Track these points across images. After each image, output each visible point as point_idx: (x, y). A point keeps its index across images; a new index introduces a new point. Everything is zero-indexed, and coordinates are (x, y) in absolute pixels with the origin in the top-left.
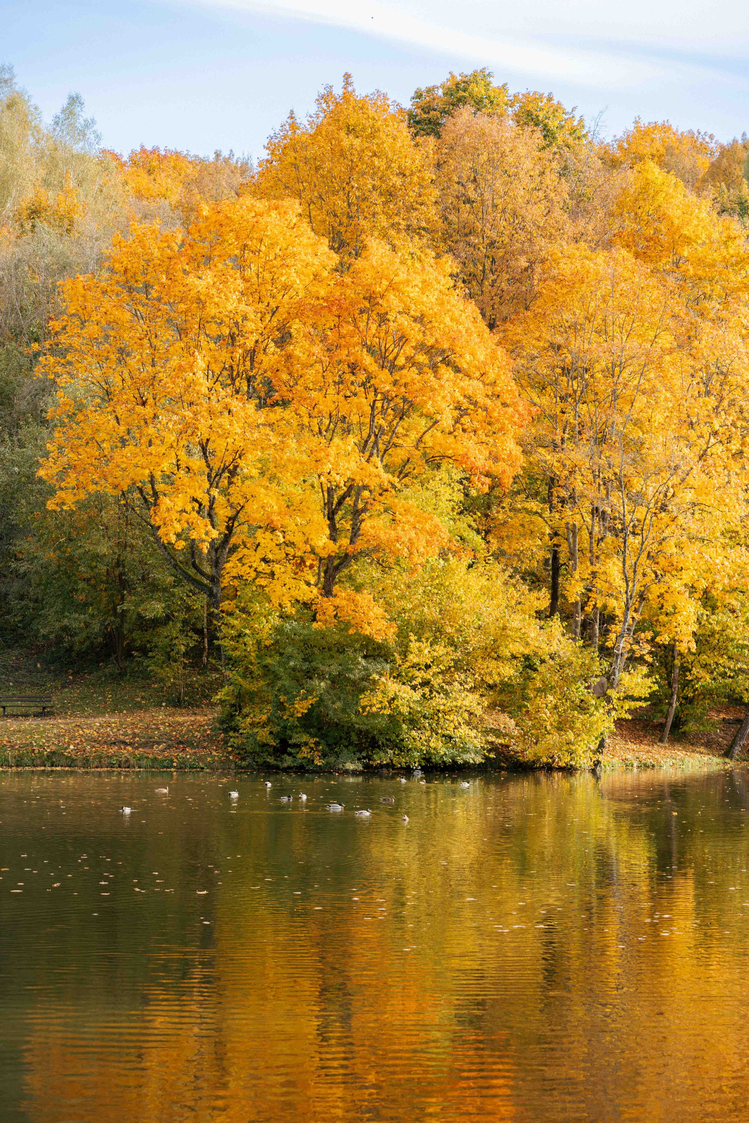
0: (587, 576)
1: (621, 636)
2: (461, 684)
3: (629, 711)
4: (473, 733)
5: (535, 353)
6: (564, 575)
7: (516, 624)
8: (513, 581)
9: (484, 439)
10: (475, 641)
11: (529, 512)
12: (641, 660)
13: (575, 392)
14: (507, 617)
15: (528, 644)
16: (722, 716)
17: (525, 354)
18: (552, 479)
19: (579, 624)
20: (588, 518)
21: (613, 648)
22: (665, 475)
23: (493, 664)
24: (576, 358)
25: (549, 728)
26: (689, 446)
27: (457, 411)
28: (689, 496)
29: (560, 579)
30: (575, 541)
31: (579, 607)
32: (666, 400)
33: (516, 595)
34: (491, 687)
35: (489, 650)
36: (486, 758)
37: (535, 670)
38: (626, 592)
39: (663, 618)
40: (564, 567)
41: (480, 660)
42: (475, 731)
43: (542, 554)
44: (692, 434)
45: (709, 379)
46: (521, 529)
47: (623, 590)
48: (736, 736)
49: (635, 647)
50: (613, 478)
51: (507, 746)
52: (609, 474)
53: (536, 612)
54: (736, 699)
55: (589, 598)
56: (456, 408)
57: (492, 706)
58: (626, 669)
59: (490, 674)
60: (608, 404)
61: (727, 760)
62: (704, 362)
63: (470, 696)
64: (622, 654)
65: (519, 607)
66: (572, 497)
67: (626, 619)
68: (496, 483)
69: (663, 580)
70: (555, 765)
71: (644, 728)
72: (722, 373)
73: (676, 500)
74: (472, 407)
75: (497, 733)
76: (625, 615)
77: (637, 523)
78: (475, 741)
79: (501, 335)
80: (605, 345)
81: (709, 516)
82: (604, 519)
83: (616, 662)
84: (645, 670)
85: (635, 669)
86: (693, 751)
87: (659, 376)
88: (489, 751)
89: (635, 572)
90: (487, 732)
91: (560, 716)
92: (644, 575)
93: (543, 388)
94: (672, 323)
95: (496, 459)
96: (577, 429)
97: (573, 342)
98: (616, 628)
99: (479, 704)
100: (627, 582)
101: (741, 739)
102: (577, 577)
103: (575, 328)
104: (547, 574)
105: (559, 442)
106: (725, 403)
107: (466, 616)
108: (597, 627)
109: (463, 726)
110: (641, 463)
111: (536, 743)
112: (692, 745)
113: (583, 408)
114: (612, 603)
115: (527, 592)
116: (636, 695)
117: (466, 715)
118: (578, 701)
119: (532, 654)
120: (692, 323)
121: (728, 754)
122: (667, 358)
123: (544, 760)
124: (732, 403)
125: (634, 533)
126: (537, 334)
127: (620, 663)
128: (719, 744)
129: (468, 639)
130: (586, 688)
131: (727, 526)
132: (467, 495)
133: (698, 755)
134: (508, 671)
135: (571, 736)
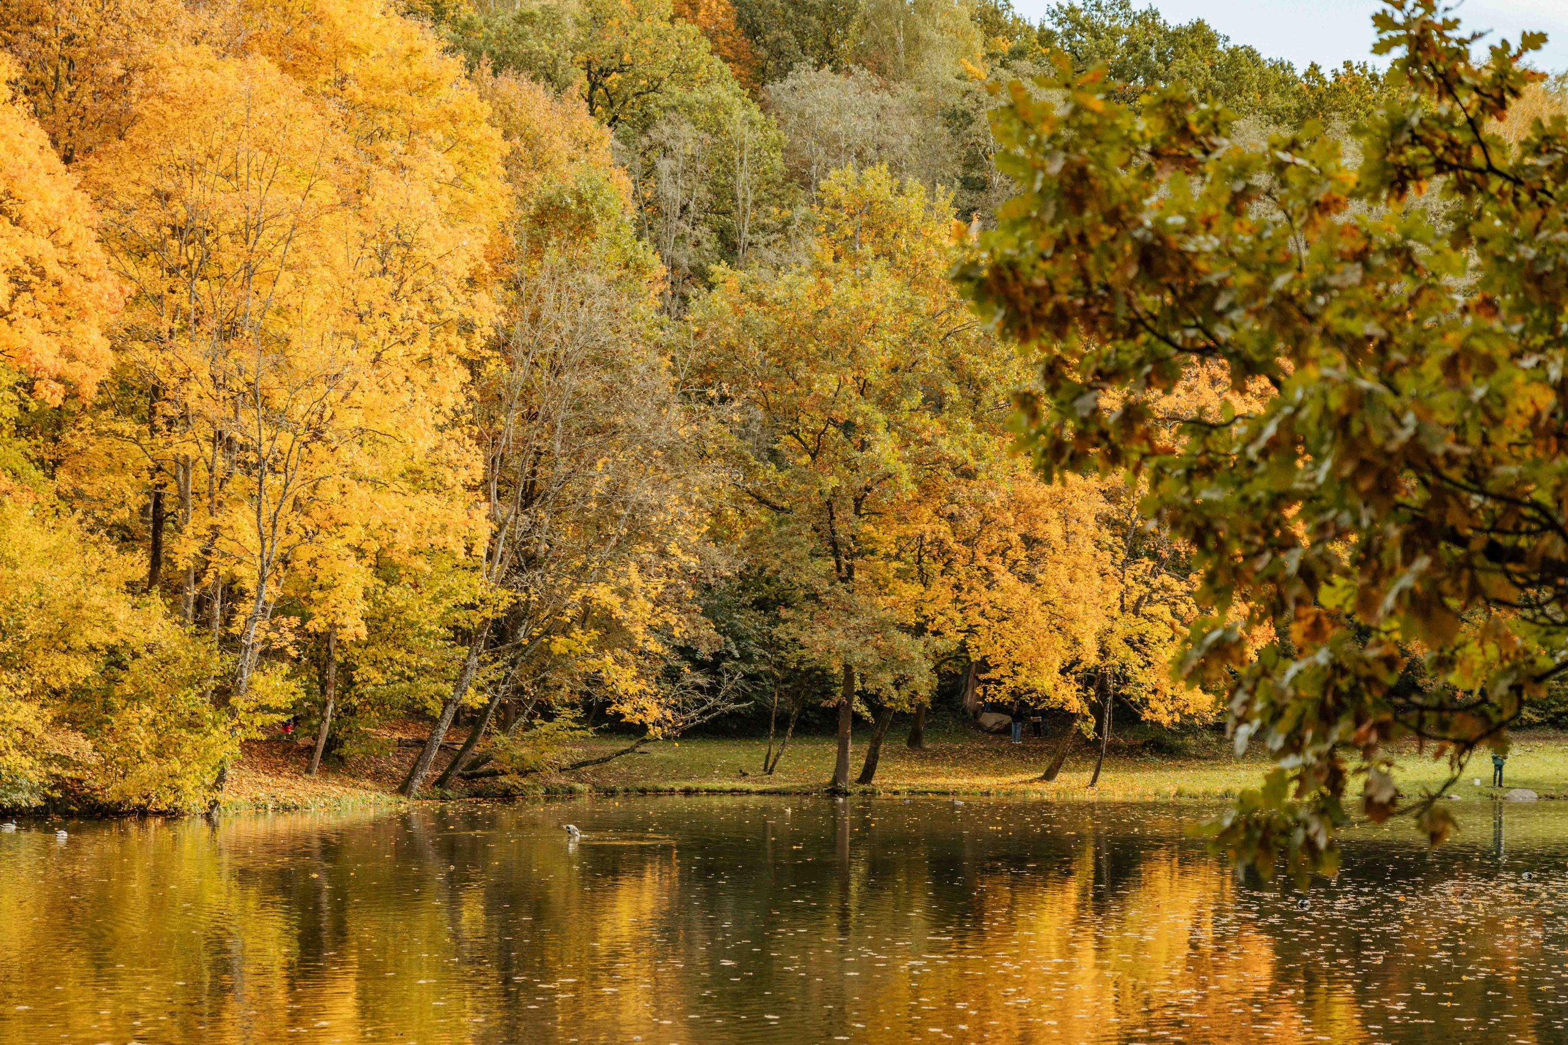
0: (204, 532)
1: (253, 619)
2: (11, 689)
3: (263, 728)
4: (27, 762)
5: (132, 203)
6: (171, 531)
7: (96, 601)
8: (95, 538)
9: (53, 326)
10: (33, 625)
11: (118, 435)
12: (280, 654)
13: (191, 262)
14: (84, 591)
15: (113, 630)
16: (398, 735)
17: (116, 203)
18: (155, 389)
19: (192, 601)
20: (208, 449)
21: (240, 637)
22: (321, 388)
23: (60, 660)
24: (193, 212)
25: (143, 753)
26: (357, 346)
27: (13, 285)
28: (355, 419)
29: (164, 536)
30: (187, 480)
31: (192, 577)
32: (323, 280)
33: (100, 558)
34: (56, 693)
35: (54, 639)
36: (48, 799)
37: (125, 668)
38: (261, 556)
39: (316, 595)
40: (171, 518)
41: (41, 654)
42: (31, 758)
43: (137, 500)
44: (362, 330)
45: (386, 252)
46: (107, 460)
47: (257, 553)
48: (416, 765)
49: (273, 635)
50: (245, 389)
51: (80, 781)
52: (238, 384)
53: (127, 584)
54: (417, 712)
55: (208, 562)
56: (11, 280)
57: (58, 721)
58: (259, 666)
59: (57, 674)
60: (239, 283)
61: (403, 798)
62: (379, 226)
63: (25, 706)
64: (253, 646)
65: (102, 576)
66: (184, 416)
67: (259, 595)
68: (72, 394)
69: (315, 538)
70: (151, 808)
71: (284, 752)
72: (405, 244)
73: (337, 425)
74: (37, 279)
75: (64, 761)
76: (259, 588)
77: (279, 456)
78: (31, 774)
79: (81, 174)
80: (236, 195)
81: (384, 449)
82: (230, 450)
83: (245, 657)
84: (286, 667)
85: (272, 666)
86: (354, 786)
87: (314, 245)
88: (52, 789)
89: (274, 526)
90: (48, 760)
91: (160, 736)
92: (288, 531)
93: (144, 256)
94: (333, 169)
95: (72, 357)
96: (193, 316)
97: (188, 190)
98: (246, 608)
99: (37, 718)
100: (262, 540)
101: (423, 767)
102: (189, 533)
103: (193, 169)
104: (144, 530)
105: (165, 334)
106: (408, 287)
107: (21, 589)
108: (217, 606)
109: (12, 752)
110: (288, 370)
111: (123, 776)
112: (354, 777)
113: (202, 287)
114: (241, 571)
115: (114, 554)
116: (272, 704)
117: (18, 736)
118: (187, 716)
119: (120, 644)
120: (361, 171)
121: (404, 789)
122: (326, 218)
123: (136, 800)
124: (418, 288)
125: (273, 470)
126: (135, 176)
127: (252, 657)
128: (392, 776)
129: (24, 622)
130: (199, 695)
131: (408, 463)
132: (24, 409)
133: (361, 792)
134: (84, 670)
135: (177, 766)
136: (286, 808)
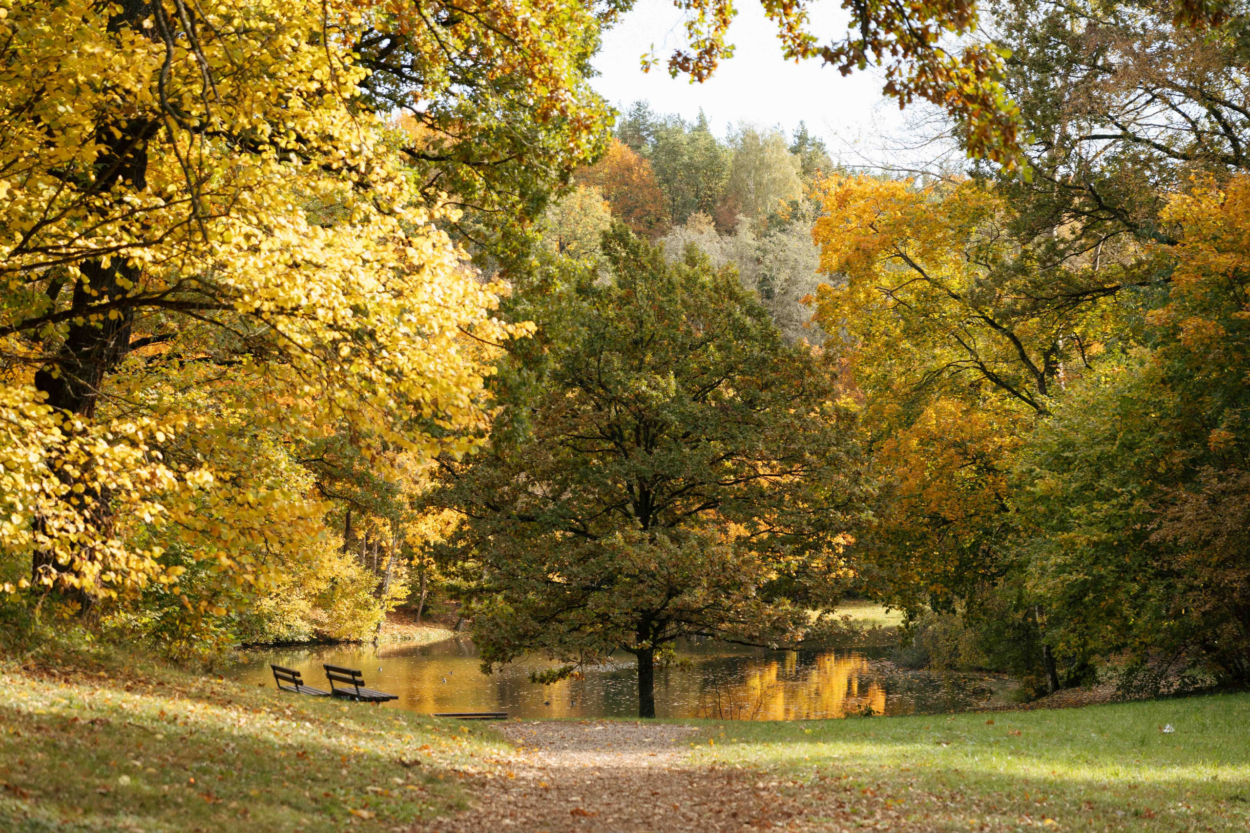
1: (389, 564)
2: (297, 596)
3: (394, 607)
4: (304, 624)
15: (333, 571)
19: (364, 556)
21: (384, 571)
23: (315, 583)
34: (314, 596)
36: (311, 638)
37: (338, 585)
49: (398, 570)
51: (323, 631)
53: (337, 550)
57: (315, 607)
58: (392, 582)
59: (313, 589)
61: (456, 632)
63: (303, 602)
64: (389, 574)
70: (350, 640)
71: (404, 616)
78: (305, 629)
83: (387, 579)
86: (435, 628)
88: (313, 634)
90: (312, 623)
98: (387, 558)
99: (307, 606)
109: (298, 620)
111: (340, 628)
112: (435, 623)
115: (332, 537)
116: (398, 597)
117: (300, 613)
118: (363, 603)
119: (336, 576)
121: (456, 628)
123: (344, 637)
128: (451, 623)
130: (368, 594)
134: (324, 586)
135: (360, 623)
136: (405, 638)
